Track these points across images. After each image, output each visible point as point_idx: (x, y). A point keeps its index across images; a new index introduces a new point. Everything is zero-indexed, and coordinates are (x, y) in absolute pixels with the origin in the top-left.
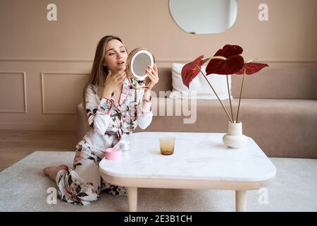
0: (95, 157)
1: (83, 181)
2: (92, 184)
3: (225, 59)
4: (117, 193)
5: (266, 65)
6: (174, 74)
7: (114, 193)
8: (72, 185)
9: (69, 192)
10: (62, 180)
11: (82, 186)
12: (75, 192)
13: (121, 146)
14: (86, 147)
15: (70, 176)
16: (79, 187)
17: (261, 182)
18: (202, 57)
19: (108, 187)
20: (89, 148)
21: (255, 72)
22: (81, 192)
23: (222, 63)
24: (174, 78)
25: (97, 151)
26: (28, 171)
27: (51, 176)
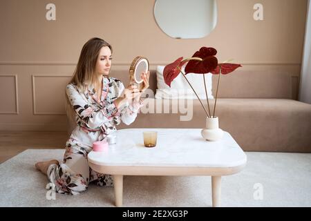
1: (73, 173)
2: (81, 176)
3: (201, 60)
4: (105, 184)
5: (239, 66)
6: (158, 75)
7: (102, 184)
8: (63, 177)
9: (59, 183)
10: (53, 173)
11: (71, 177)
12: (65, 184)
15: (61, 168)
16: (69, 178)
18: (182, 58)
19: (96, 178)
20: (77, 145)
21: (230, 72)
22: (71, 182)
23: (199, 63)
24: (159, 80)
25: (86, 147)
26: (21, 166)
27: (42, 170)
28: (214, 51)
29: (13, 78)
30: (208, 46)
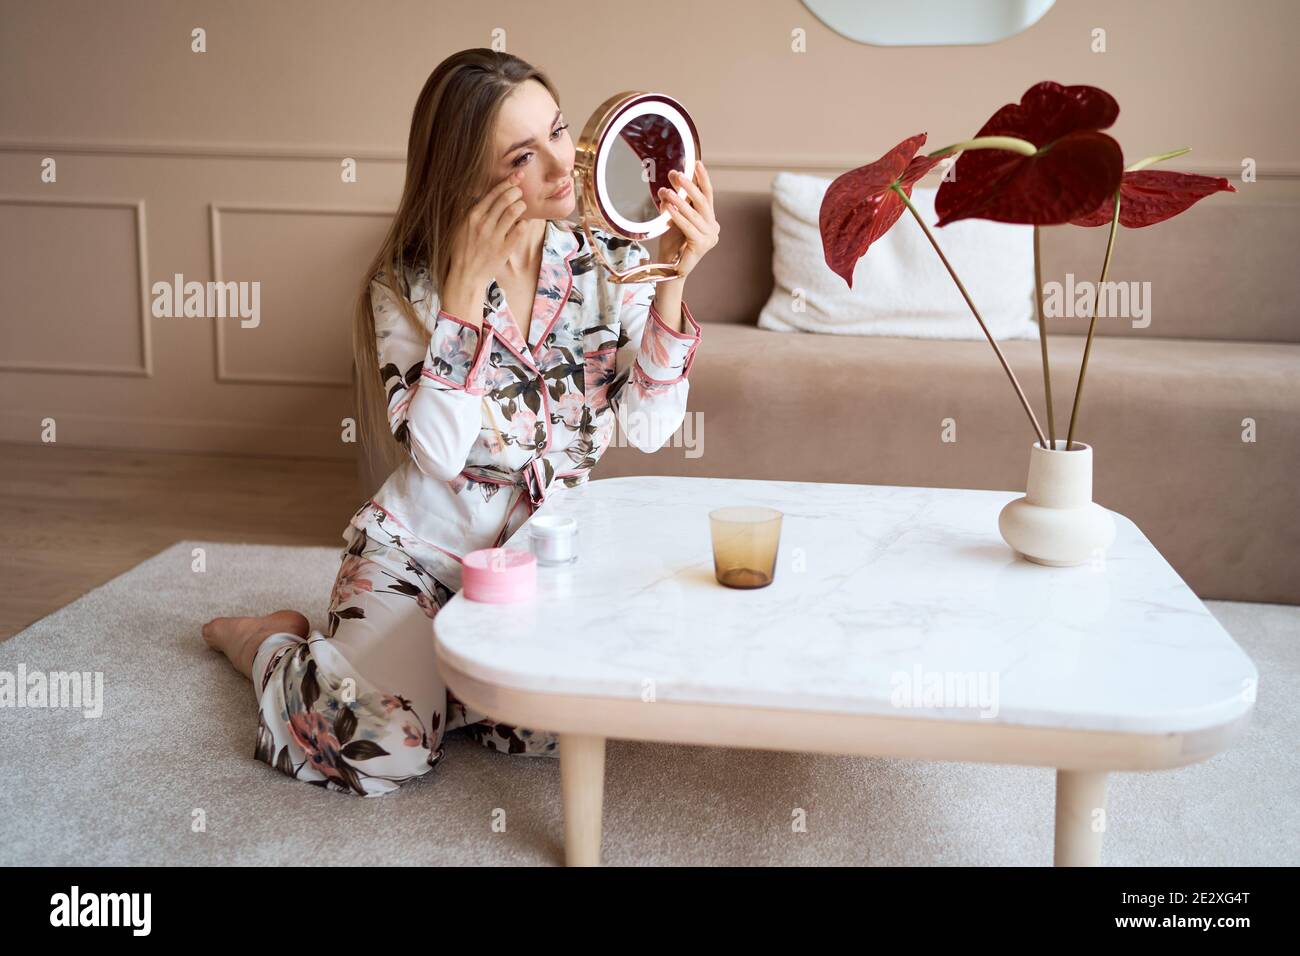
0: (423, 583)
1: (367, 689)
2: (405, 705)
3: (1029, 149)
4: (517, 746)
5: (1221, 184)
6: (781, 221)
7: (504, 745)
8: (320, 707)
9: (304, 737)
10: (277, 682)
11: (361, 713)
12: (330, 739)
13: (540, 542)
14: (385, 539)
15: (312, 666)
16: (349, 717)
17: (1188, 737)
18: (920, 140)
20: (397, 541)
21: (1163, 216)
22: (357, 737)
23: (1018, 170)
24: (781, 240)
25: (434, 556)
27: (232, 653)
28: (1102, 106)
29: (128, 214)
30: (1067, 77)
